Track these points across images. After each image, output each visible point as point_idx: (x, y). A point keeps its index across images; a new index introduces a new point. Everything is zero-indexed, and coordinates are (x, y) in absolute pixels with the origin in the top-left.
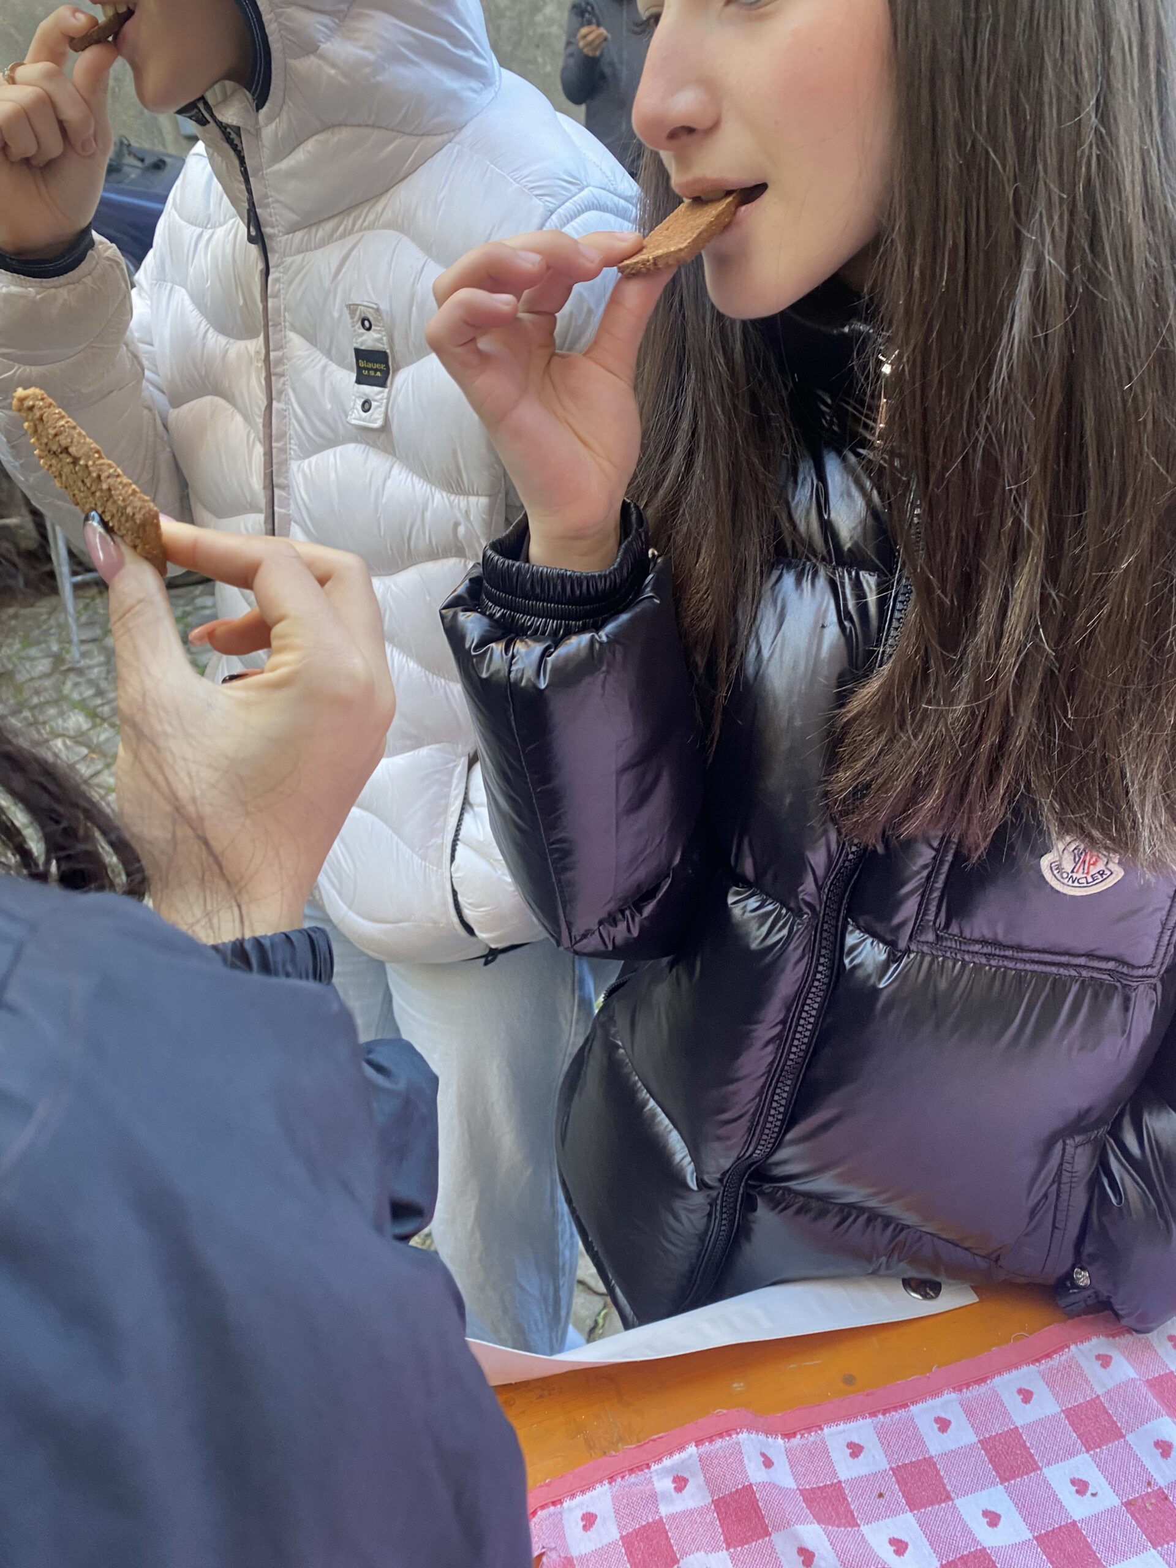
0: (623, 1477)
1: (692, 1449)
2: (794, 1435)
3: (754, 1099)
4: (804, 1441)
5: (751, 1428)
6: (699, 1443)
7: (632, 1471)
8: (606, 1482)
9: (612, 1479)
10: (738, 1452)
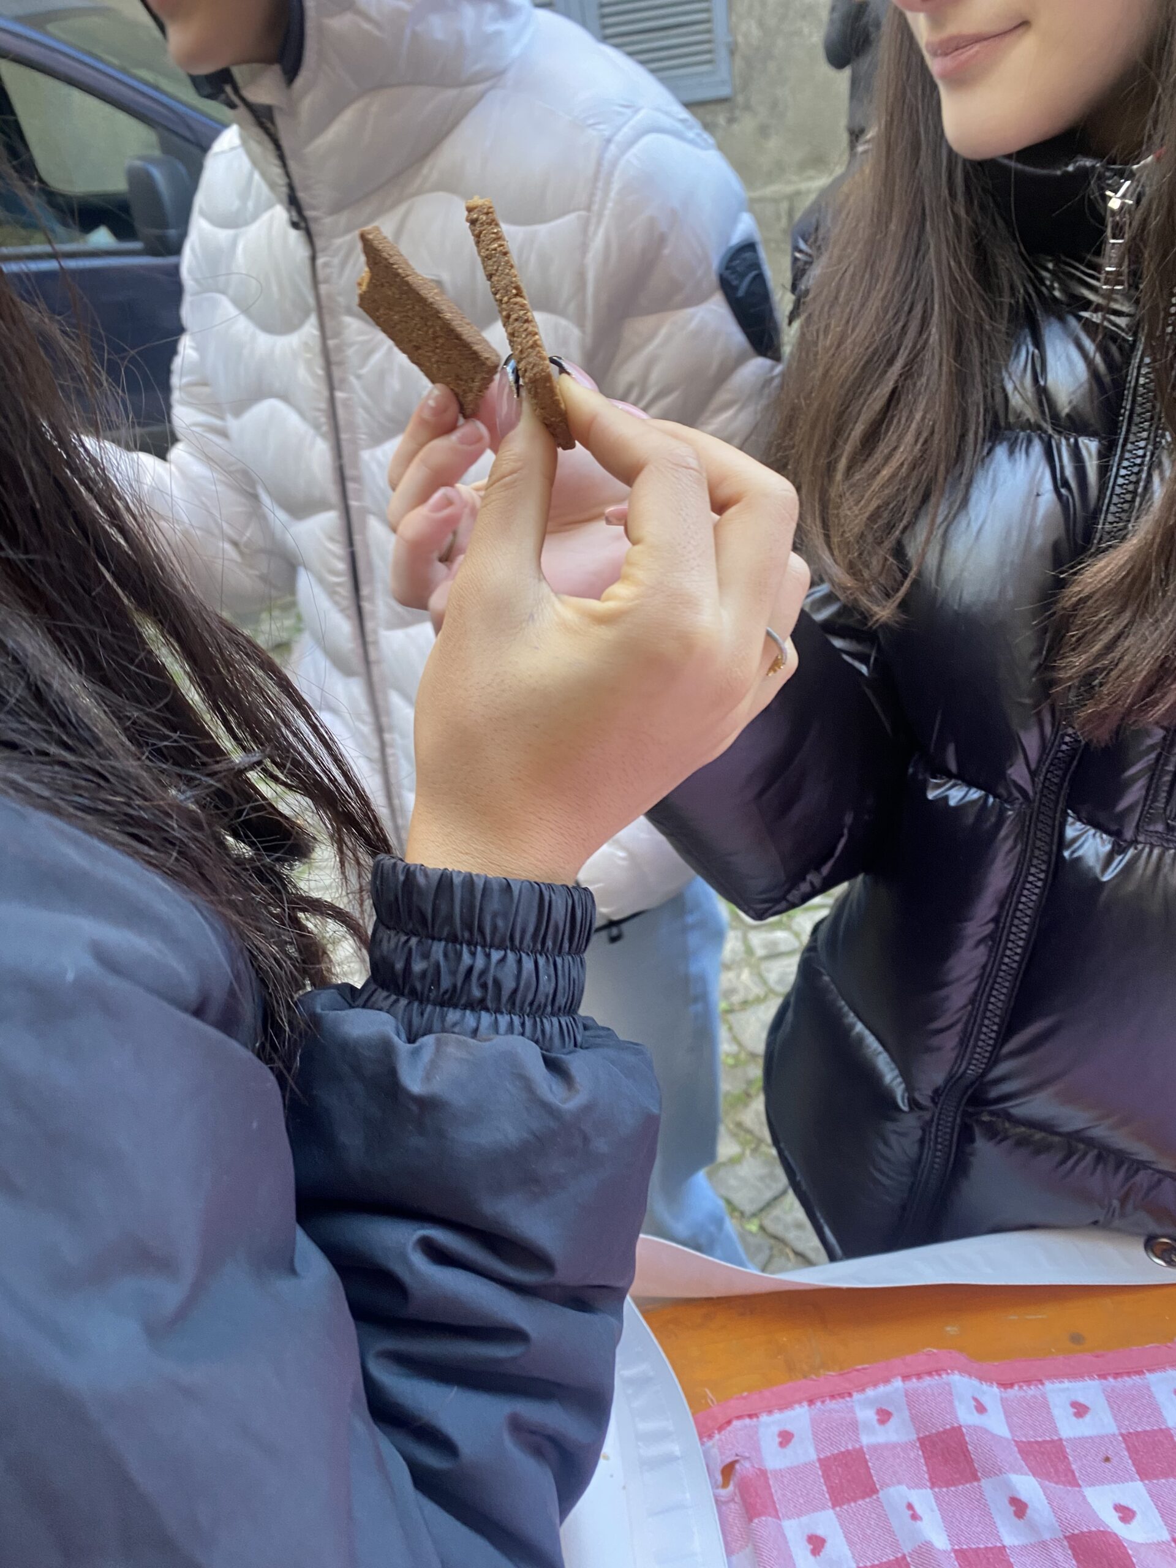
0: (823, 1402)
1: (898, 1383)
2: (1012, 1385)
3: (965, 1006)
4: (1022, 1393)
5: (964, 1371)
6: (906, 1378)
7: (832, 1397)
8: (805, 1404)
9: (811, 1402)
10: (948, 1393)
